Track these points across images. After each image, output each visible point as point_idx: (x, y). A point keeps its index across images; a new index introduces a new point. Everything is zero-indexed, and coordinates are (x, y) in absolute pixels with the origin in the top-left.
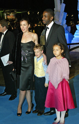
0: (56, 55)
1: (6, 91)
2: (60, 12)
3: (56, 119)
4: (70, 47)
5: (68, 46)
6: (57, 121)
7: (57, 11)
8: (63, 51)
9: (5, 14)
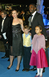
0: (37, 33)
1: (6, 55)
2: (40, 6)
3: (37, 73)
4: (46, 28)
5: (45, 27)
6: (38, 75)
7: (38, 5)
8: (41, 30)
9: (6, 7)
